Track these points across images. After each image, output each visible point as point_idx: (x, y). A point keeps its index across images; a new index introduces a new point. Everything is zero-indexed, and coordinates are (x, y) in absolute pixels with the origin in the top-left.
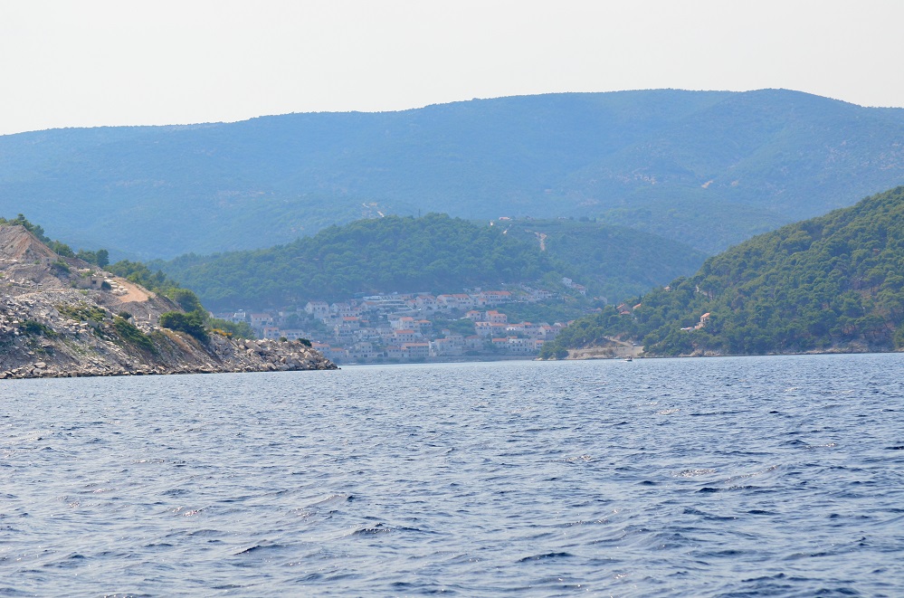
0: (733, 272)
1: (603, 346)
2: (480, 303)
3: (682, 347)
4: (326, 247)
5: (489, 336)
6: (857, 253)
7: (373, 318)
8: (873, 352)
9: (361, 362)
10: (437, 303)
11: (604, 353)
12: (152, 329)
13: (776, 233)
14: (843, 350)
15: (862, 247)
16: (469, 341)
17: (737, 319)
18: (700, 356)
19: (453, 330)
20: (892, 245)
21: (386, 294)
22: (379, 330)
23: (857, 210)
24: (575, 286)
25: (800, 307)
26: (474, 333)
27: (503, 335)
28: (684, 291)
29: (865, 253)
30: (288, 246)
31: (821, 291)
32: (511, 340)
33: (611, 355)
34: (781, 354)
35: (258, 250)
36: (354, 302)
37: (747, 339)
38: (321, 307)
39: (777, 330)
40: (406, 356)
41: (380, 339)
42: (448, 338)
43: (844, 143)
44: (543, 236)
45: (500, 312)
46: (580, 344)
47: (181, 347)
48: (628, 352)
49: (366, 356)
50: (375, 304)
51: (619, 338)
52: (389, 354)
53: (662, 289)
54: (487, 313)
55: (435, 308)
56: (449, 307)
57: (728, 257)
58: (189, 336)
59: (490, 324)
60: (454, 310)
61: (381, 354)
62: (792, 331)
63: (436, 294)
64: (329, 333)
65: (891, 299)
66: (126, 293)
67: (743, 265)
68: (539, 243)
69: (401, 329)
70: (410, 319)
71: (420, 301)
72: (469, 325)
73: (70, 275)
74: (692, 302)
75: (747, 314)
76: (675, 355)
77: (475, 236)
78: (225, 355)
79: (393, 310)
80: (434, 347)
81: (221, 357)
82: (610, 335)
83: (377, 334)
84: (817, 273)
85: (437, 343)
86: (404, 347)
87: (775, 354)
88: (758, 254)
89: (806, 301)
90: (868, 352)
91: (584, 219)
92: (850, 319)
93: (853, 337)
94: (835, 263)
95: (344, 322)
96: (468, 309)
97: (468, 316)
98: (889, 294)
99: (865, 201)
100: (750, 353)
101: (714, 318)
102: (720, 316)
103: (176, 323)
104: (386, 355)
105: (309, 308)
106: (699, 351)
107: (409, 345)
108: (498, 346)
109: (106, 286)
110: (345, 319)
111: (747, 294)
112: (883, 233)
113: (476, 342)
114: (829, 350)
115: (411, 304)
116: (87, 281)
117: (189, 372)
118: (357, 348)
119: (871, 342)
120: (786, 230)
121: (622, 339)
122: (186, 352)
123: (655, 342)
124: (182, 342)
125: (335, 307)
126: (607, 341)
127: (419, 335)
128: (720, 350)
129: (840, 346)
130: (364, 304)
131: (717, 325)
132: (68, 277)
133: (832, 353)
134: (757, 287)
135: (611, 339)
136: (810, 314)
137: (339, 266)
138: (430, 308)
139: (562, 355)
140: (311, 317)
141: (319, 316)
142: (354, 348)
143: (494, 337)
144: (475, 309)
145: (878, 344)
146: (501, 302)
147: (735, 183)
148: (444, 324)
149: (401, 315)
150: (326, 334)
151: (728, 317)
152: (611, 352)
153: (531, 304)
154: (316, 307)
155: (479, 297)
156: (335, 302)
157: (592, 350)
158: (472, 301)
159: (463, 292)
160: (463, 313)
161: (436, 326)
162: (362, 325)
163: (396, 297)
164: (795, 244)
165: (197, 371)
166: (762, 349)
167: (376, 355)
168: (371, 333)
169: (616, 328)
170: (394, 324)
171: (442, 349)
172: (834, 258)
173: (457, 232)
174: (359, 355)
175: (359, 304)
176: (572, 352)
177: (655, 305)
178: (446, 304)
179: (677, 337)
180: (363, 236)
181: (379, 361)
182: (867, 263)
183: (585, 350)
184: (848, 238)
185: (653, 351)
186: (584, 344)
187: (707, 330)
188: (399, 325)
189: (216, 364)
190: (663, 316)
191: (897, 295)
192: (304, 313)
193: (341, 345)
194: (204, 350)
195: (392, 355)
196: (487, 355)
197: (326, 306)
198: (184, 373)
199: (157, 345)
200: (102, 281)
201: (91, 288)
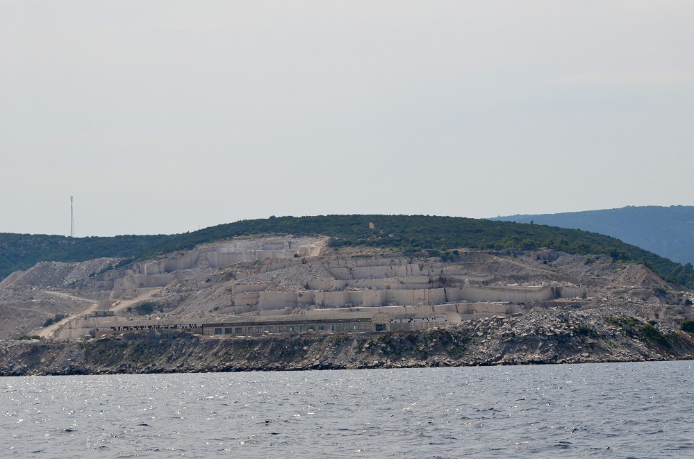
12: (670, 331)
47: (688, 343)
73: (667, 296)
103: (690, 327)
109: (689, 303)
116: (676, 300)
117: (691, 359)
124: (690, 340)
132: (665, 297)
198: (688, 359)
199: (671, 342)
200: (686, 299)
201: (678, 304)
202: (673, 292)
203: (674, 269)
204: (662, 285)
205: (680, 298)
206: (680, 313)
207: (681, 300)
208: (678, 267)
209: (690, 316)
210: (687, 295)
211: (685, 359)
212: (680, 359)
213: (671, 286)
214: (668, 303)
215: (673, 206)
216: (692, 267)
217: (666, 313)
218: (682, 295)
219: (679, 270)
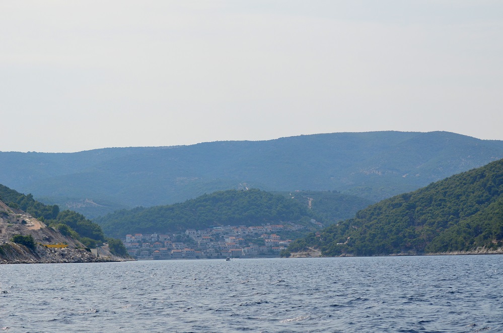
0: (367, 217)
1: (306, 252)
2: (269, 231)
3: (336, 252)
4: (198, 204)
5: (271, 246)
6: (418, 208)
7: (217, 237)
8: (418, 255)
9: (209, 258)
10: (248, 230)
11: (305, 255)
12: (4, 243)
13: (390, 199)
14: (405, 254)
15: (421, 206)
16: (261, 248)
17: (361, 239)
18: (344, 256)
19: (254, 243)
20: (433, 205)
21: (224, 226)
22: (219, 243)
23: (427, 189)
24: (317, 223)
25: (389, 234)
26: (264, 245)
27: (278, 246)
28: (344, 226)
29: (420, 209)
30: (181, 203)
31: (399, 226)
32: (281, 248)
33: (308, 255)
34: (379, 256)
35: (168, 205)
36: (209, 230)
37: (364, 248)
38: (192, 232)
39: (377, 244)
40: (231, 255)
41: (219, 247)
42: (251, 247)
43: (469, 156)
44: (311, 199)
45: (277, 235)
46: (296, 250)
47: (18, 251)
48: (316, 254)
49: (212, 255)
50: (218, 231)
51: (313, 247)
52: (223, 254)
53: (335, 225)
54: (271, 236)
55: (247, 233)
56: (254, 232)
57: (367, 210)
58: (24, 246)
59: (272, 241)
60: (256, 234)
61: (219, 254)
62: (383, 245)
63: (247, 226)
64: (195, 244)
65: (428, 230)
66: (33, 226)
67: (373, 214)
68: (308, 202)
69: (230, 242)
70: (234, 238)
71: (240, 229)
72: (262, 241)
73: (8, 217)
74: (347, 231)
75: (366, 237)
76: (333, 256)
77: (270, 199)
78: (42, 255)
79: (227, 233)
80: (244, 251)
81: (40, 256)
82: (309, 246)
83: (219, 245)
84: (399, 218)
85: (246, 249)
86: (230, 251)
87: (376, 256)
88: (380, 209)
89: (391, 231)
90: (416, 255)
91: (334, 192)
92: (409, 240)
93: (410, 248)
94: (407, 213)
95: (203, 239)
96: (262, 233)
97: (262, 237)
98: (428, 228)
99: (431, 185)
100: (366, 256)
101: (351, 239)
102: (354, 238)
103: (19, 240)
104: (221, 254)
105: (187, 232)
106: (344, 254)
107: (233, 250)
108: (275, 251)
109: (24, 222)
110: (203, 238)
111: (369, 227)
112: (431, 200)
113: (265, 249)
114: (399, 254)
115: (235, 231)
116: (15, 220)
117: (19, 263)
118: (208, 251)
119: (418, 250)
120: (395, 198)
121: (315, 248)
122: (20, 254)
123: (326, 250)
124: (19, 249)
125: (199, 232)
126: (308, 249)
127: (238, 245)
128: (353, 254)
129: (404, 252)
130: (213, 231)
131: (353, 242)
132: (7, 218)
133: (400, 255)
134: (373, 224)
135: (310, 248)
136: (392, 237)
137: (203, 213)
138: (245, 233)
139: (288, 256)
140: (188, 237)
141: (191, 236)
142: (206, 251)
143: (273, 247)
144: (266, 233)
145: (421, 252)
146: (278, 230)
147: (417, 175)
148: (250, 240)
149: (230, 236)
150: (194, 244)
151: (358, 239)
152: (309, 254)
153: (293, 231)
154: (190, 232)
155: (268, 228)
156: (200, 230)
157: (301, 253)
158: (264, 229)
159: (261, 225)
160: (260, 236)
161: (246, 242)
162: (211, 240)
163: (229, 227)
164: (397, 204)
165: (24, 263)
166: (370, 253)
167: (216, 254)
168: (215, 244)
169: (312, 243)
170: (227, 240)
171: (248, 252)
172: (407, 211)
173: (261, 197)
174: (208, 255)
175: (211, 231)
176: (292, 254)
177: (330, 233)
178: (252, 231)
179: (334, 247)
180: (216, 199)
181: (218, 258)
182: (421, 214)
183: (298, 253)
184: (416, 202)
185: (326, 254)
186: (298, 250)
187: (348, 244)
188: (229, 240)
189: (35, 259)
190: (334, 238)
191: (431, 229)
192: (184, 235)
193: (200, 250)
194: (31, 253)
195: (224, 254)
196: (269, 255)
197: (195, 232)
198: (17, 263)
199: (5, 250)
200: (22, 220)
201: (16, 223)
202: (14, 214)
203: (19, 198)
204: (6, 209)
205: (18, 219)
206: (17, 230)
207: (18, 220)
208: (22, 196)
209: (24, 232)
210: (24, 217)
211: (15, 263)
212: (11, 263)
213: (12, 210)
214: (9, 222)
215: (29, 152)
216: (32, 196)
217: (7, 230)
218: (19, 217)
219: (23, 198)
